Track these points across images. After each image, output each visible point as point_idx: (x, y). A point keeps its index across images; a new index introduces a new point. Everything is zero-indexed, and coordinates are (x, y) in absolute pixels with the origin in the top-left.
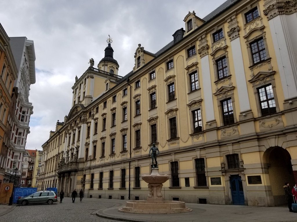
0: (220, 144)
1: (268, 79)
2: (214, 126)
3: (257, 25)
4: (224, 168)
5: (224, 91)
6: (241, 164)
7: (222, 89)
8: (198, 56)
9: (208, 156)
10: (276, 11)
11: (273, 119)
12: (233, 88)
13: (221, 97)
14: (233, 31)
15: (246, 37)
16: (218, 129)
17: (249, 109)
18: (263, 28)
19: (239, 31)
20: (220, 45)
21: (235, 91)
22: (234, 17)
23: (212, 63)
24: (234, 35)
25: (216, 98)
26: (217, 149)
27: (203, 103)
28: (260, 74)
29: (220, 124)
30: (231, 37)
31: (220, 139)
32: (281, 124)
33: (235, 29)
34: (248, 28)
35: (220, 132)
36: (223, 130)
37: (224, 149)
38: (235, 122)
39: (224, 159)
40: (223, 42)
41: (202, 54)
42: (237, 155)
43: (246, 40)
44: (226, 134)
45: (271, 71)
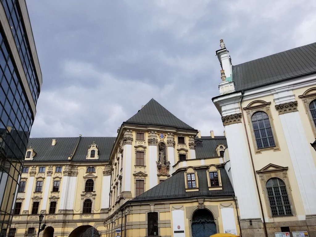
0: (28, 223)
1: (56, 200)
2: (27, 213)
3: (60, 175)
4: (26, 233)
5: (37, 198)
6: (35, 232)
7: (37, 197)
8: (29, 174)
9: (19, 227)
10: (67, 174)
11: (53, 216)
12: (41, 198)
13: (35, 200)
14: (49, 172)
15: (54, 178)
16: (29, 215)
17: (45, 209)
18: (61, 178)
19: (52, 174)
20: (42, 175)
21: (41, 200)
22: (52, 166)
23: (35, 182)
24: (50, 174)
25: (32, 200)
26: (26, 225)
27: (24, 200)
28: (54, 197)
29: (30, 213)
30: (48, 174)
31: (28, 220)
32: (55, 218)
33: (51, 172)
34: (56, 174)
35: (29, 217)
36: (31, 216)
37: (29, 225)
38: (38, 213)
39: (27, 230)
40: (44, 174)
41: (31, 175)
42: (34, 228)
43: (53, 179)
44: (32, 218)
45: (58, 197)
